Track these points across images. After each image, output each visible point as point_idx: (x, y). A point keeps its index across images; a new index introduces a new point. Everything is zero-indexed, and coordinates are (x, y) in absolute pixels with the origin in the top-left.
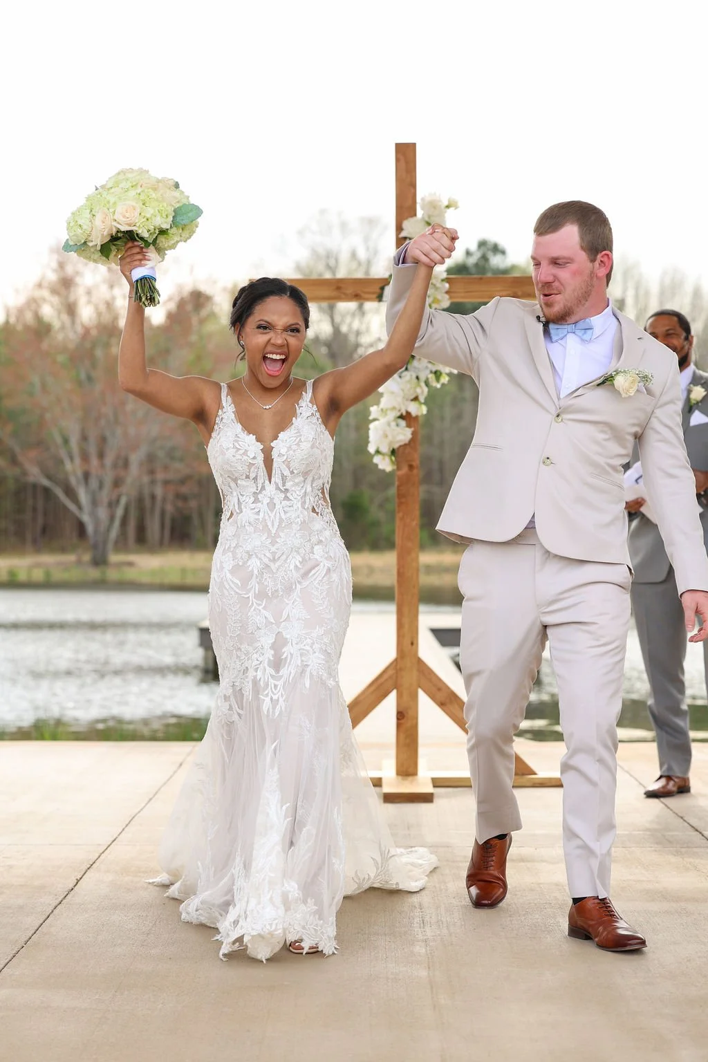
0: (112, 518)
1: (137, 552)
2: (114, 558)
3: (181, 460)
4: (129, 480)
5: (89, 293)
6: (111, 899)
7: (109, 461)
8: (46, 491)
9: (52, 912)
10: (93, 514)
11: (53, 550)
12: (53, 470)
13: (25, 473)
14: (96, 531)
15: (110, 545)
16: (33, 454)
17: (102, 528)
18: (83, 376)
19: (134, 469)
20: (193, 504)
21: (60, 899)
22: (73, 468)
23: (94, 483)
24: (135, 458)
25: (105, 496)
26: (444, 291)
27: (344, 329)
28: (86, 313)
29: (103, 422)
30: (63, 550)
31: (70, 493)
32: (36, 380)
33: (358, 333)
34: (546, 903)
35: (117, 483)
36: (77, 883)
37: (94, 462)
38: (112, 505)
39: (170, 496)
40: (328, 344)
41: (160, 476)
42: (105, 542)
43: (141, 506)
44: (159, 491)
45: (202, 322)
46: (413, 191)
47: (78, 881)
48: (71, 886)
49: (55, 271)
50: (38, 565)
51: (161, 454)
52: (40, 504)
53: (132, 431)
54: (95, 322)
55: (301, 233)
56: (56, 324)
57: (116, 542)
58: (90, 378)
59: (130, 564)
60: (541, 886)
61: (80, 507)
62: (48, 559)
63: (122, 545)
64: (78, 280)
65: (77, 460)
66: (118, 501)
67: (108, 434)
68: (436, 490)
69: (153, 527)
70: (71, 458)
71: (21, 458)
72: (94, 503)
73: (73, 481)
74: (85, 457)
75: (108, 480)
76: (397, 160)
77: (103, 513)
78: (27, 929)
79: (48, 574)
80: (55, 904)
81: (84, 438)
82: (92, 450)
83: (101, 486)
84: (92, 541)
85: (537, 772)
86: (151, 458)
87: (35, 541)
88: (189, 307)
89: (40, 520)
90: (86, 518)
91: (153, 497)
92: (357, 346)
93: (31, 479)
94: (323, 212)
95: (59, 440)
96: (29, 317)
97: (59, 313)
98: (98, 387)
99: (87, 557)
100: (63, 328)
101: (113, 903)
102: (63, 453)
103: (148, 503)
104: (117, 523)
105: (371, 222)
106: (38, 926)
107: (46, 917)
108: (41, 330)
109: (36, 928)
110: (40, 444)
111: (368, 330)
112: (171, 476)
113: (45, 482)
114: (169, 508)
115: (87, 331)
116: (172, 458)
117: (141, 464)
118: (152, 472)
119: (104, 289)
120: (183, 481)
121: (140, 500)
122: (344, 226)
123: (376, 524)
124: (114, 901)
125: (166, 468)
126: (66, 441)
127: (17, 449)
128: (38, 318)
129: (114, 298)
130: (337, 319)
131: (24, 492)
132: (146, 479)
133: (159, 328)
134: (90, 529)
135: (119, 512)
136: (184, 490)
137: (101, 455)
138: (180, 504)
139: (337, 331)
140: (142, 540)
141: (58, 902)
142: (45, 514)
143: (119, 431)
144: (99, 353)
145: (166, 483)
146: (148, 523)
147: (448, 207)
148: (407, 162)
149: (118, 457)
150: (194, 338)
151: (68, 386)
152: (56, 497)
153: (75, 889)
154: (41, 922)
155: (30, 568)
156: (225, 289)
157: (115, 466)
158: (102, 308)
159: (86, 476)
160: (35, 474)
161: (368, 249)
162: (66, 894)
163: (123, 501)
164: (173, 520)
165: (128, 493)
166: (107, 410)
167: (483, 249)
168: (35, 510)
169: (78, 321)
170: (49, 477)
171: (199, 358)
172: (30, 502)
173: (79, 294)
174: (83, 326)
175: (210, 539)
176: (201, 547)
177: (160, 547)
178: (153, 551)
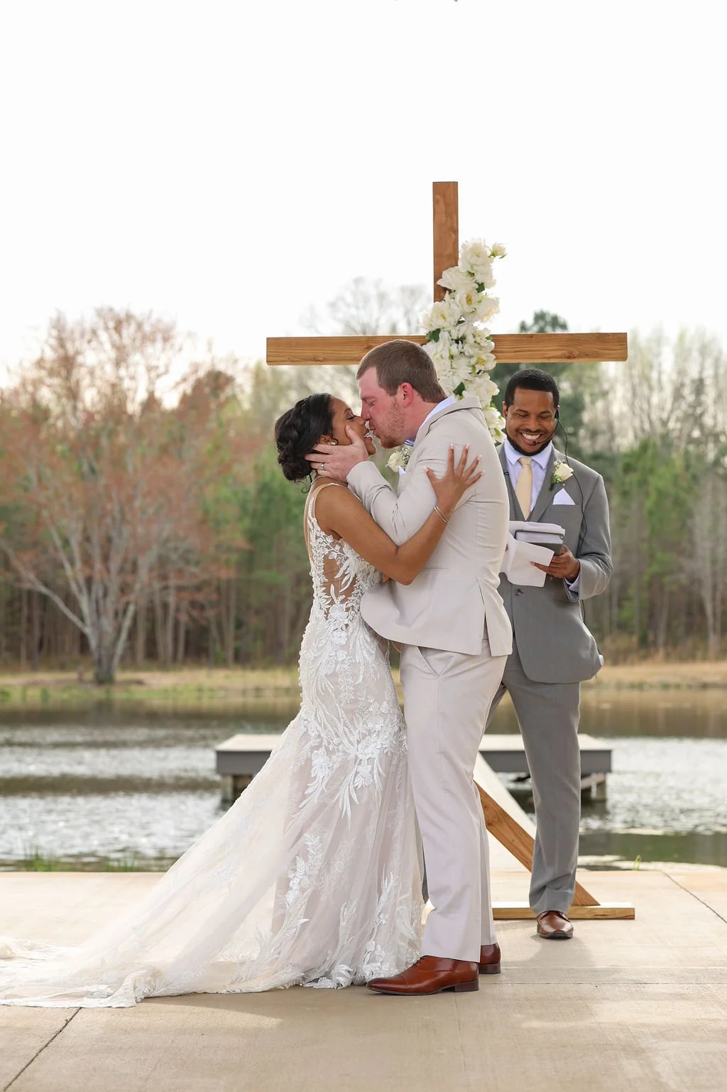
0: (118, 631)
1: (148, 669)
2: (120, 676)
3: (197, 563)
4: (137, 586)
5: (92, 373)
6: (105, 1042)
7: (114, 565)
8: (44, 599)
9: (37, 1055)
10: (97, 626)
11: (50, 668)
12: (51, 573)
13: (19, 579)
14: (99, 646)
15: (116, 660)
16: (27, 557)
17: (107, 641)
18: (85, 467)
19: (143, 574)
20: (210, 613)
21: (47, 1042)
22: (74, 574)
23: (98, 590)
24: (146, 561)
25: (110, 604)
26: (490, 351)
28: (90, 397)
29: (108, 520)
30: (63, 667)
31: (71, 601)
32: (32, 473)
34: (606, 1044)
35: (124, 589)
36: (66, 1024)
37: (98, 565)
38: (119, 614)
39: (185, 604)
41: (173, 582)
42: (111, 657)
43: (152, 616)
44: (172, 600)
45: (221, 406)
46: (453, 236)
47: (67, 1022)
48: (60, 1027)
49: (54, 350)
50: (35, 684)
51: (174, 556)
52: (37, 613)
53: (140, 530)
54: (100, 407)
55: (333, 305)
56: (55, 409)
57: (123, 659)
58: (93, 470)
59: (140, 683)
60: (602, 1025)
61: (82, 619)
62: (45, 677)
63: (129, 660)
64: (80, 359)
65: (78, 564)
66: (125, 612)
67: (114, 534)
69: (166, 640)
70: (72, 563)
71: (15, 562)
72: (98, 613)
73: (74, 587)
74: (87, 561)
75: (114, 588)
76: (436, 202)
77: (108, 624)
78: (8, 1074)
79: (45, 694)
80: (40, 1047)
81: (87, 539)
82: (97, 553)
83: (105, 595)
84: (96, 657)
85: (599, 903)
86: (162, 561)
87: (30, 657)
88: (207, 390)
89: (37, 633)
90: (88, 631)
91: (165, 606)
93: (26, 586)
94: (358, 281)
95: (59, 543)
96: (24, 401)
97: (59, 397)
98: (103, 481)
99: (89, 675)
100: (63, 413)
101: (108, 1046)
102: (62, 557)
103: (159, 612)
104: (124, 635)
105: (413, 293)
106: (19, 1071)
107: (29, 1061)
108: (38, 415)
109: (17, 1074)
110: (37, 545)
112: (184, 582)
113: (44, 590)
114: (184, 618)
115: (90, 416)
116: (187, 562)
117: (151, 570)
118: (164, 577)
119: (109, 368)
120: (199, 588)
121: (151, 609)
122: (382, 297)
124: (108, 1043)
125: (180, 572)
126: (66, 542)
127: (10, 552)
128: (35, 403)
129: (121, 379)
131: (20, 601)
132: (157, 585)
133: (173, 412)
134: (93, 643)
135: (127, 623)
136: (200, 597)
137: (106, 558)
138: (195, 613)
140: (152, 655)
141: (44, 1044)
142: (42, 625)
143: (126, 531)
144: (104, 441)
145: (180, 589)
146: (159, 633)
147: (494, 255)
148: (446, 204)
149: (125, 560)
150: (212, 425)
151: (68, 479)
152: (55, 608)
153: (64, 1030)
154: (23, 1066)
155: (26, 687)
156: (246, 369)
157: (121, 570)
158: (108, 391)
159: (89, 581)
160: (31, 581)
161: (409, 324)
162: (53, 1036)
163: (131, 609)
164: (187, 633)
165: (136, 600)
166: (114, 507)
167: (542, 323)
168: (30, 620)
169: (80, 406)
170: (46, 585)
171: (217, 448)
172: (25, 611)
173: (81, 374)
174: (85, 411)
175: (230, 654)
176: (220, 663)
177: (173, 663)
178: (164, 667)
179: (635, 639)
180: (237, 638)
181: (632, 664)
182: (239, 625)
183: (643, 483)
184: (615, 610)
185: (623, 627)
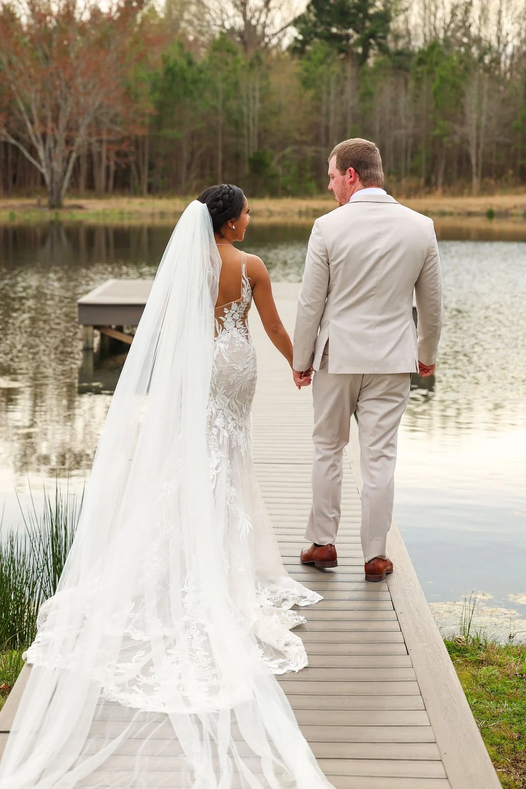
0: (65, 170)
1: (87, 198)
2: (67, 202)
3: (121, 124)
4: (78, 140)
7: (62, 123)
8: (15, 149)
10: (50, 168)
11: (20, 195)
14: (52, 181)
15: (63, 191)
16: (1, 118)
17: (57, 178)
18: (41, 54)
19: (83, 131)
20: (132, 159)
22: (33, 131)
23: (49, 142)
24: (85, 122)
25: (59, 152)
27: (254, 22)
29: (57, 92)
30: (29, 195)
31: (33, 151)
32: (4, 58)
33: (264, 26)
35: (69, 142)
37: (50, 124)
38: (65, 160)
39: (113, 154)
40: (241, 35)
41: (105, 137)
42: (60, 189)
43: (91, 160)
44: (104, 150)
50: (6, 208)
51: (105, 119)
52: (11, 157)
53: (82, 100)
57: (68, 190)
58: (46, 57)
59: (80, 207)
61: (40, 162)
62: (15, 202)
63: (73, 192)
65: (37, 124)
66: (70, 158)
67: (61, 102)
68: (323, 149)
69: (100, 178)
70: (32, 123)
72: (50, 158)
73: (34, 140)
74: (43, 121)
75: (61, 141)
77: (57, 166)
79: (13, 215)
81: (43, 106)
82: (49, 115)
83: (55, 145)
84: (49, 189)
86: (97, 122)
87: (6, 188)
90: (44, 171)
91: (100, 155)
92: (264, 35)
93: (2, 138)
95: (23, 109)
98: (53, 64)
99: (45, 201)
102: (26, 118)
103: (95, 158)
104: (69, 174)
108: (8, 18)
111: (272, 23)
112: (112, 138)
113: (13, 142)
116: (115, 123)
117: (89, 128)
118: (99, 133)
120: (122, 141)
121: (90, 156)
123: (275, 176)
125: (109, 130)
126: (29, 110)
130: (249, 14)
132: (94, 139)
134: (47, 179)
135: (71, 166)
136: (124, 147)
137: (56, 120)
138: (120, 160)
139: (248, 23)
140: (91, 188)
142: (15, 166)
143: (71, 101)
145: (110, 142)
146: (96, 172)
149: (70, 120)
150: (136, 30)
151: (29, 63)
152: (23, 155)
157: (67, 128)
159: (44, 136)
160: (5, 135)
163: (74, 155)
164: (116, 173)
165: (78, 150)
166: (61, 83)
168: (6, 162)
170: (17, 138)
175: (145, 187)
176: (137, 193)
177: (105, 193)
178: (99, 196)
179: (422, 180)
180: (150, 176)
181: (420, 198)
182: (151, 167)
183: (431, 72)
184: (409, 160)
185: (414, 172)
